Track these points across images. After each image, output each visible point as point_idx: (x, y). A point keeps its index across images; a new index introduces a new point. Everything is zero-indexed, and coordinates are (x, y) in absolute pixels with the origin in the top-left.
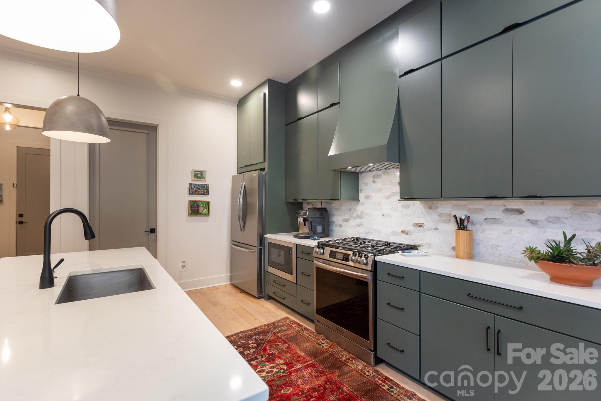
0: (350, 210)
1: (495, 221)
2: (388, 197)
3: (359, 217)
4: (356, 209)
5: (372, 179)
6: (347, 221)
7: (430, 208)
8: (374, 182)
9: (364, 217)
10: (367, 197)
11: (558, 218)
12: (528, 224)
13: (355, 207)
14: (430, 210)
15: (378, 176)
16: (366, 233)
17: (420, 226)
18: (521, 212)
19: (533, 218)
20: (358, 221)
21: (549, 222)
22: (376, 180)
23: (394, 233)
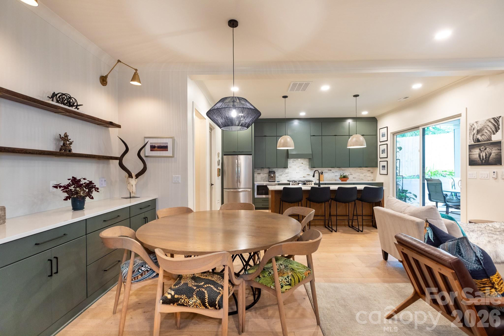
0: (282, 171)
1: (326, 172)
2: (299, 167)
3: (287, 174)
4: (285, 171)
5: (292, 161)
6: (281, 175)
7: (311, 170)
8: (293, 162)
9: (289, 174)
10: (290, 167)
11: (337, 171)
12: (332, 173)
13: (284, 170)
14: (312, 171)
15: (295, 161)
16: (290, 179)
17: (309, 175)
18: (331, 170)
19: (333, 171)
20: (286, 175)
21: (335, 172)
22: (294, 162)
23: (301, 178)
